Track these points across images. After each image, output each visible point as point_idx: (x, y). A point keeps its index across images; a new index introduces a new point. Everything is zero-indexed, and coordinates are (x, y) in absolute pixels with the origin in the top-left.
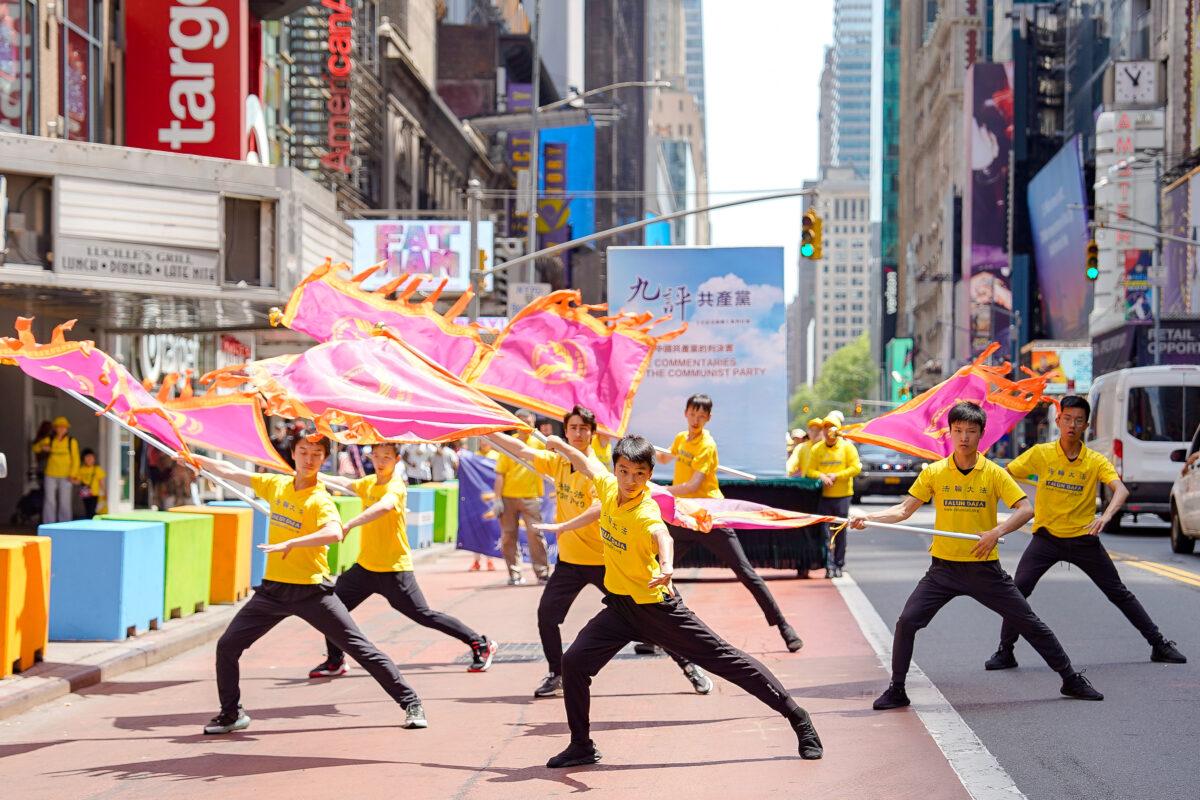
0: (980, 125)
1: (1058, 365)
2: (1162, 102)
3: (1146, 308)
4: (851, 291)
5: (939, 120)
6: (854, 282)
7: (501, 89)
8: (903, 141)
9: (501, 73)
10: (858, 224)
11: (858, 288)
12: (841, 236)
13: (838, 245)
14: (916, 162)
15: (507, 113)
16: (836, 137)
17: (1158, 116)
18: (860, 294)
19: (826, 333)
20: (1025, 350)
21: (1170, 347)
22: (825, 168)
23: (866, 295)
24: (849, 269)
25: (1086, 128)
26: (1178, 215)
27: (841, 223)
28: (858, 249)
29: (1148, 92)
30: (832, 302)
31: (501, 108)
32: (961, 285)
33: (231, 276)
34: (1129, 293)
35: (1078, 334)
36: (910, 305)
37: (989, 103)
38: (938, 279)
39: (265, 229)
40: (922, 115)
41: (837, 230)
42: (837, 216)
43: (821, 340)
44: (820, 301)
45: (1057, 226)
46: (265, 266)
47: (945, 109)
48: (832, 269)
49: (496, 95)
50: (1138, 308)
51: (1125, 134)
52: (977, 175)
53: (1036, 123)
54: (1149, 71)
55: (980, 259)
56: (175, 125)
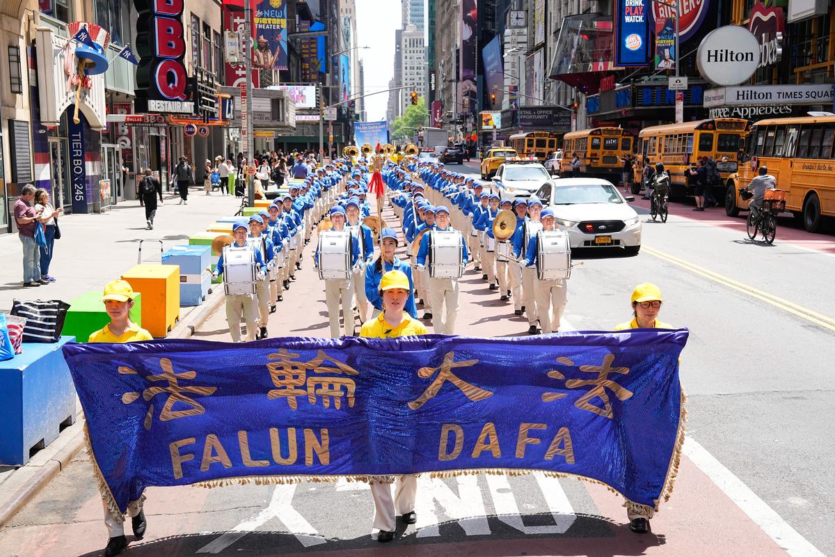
0: (465, 23)
1: (491, 119)
2: (526, 26)
3: (516, 105)
4: (417, 77)
5: (450, 16)
6: (417, 74)
7: (297, 23)
8: (437, 20)
9: (297, 16)
10: (419, 49)
11: (420, 76)
12: (412, 54)
13: (411, 58)
14: (442, 31)
15: (299, 32)
16: (409, 12)
17: (525, 30)
18: (420, 78)
19: (406, 95)
20: (480, 113)
21: (524, 117)
22: (405, 25)
23: (422, 79)
24: (415, 68)
25: (502, 32)
26: (531, 67)
27: (412, 49)
28: (419, 60)
29: (522, 23)
30: (409, 82)
31: (297, 31)
32: (459, 84)
33: (273, 119)
34: (510, 100)
35: (499, 108)
36: (441, 87)
37: (469, 14)
38: (451, 81)
39: (281, 106)
40: (444, 12)
41: (410, 52)
42: (410, 46)
43: (404, 97)
44: (404, 82)
45: (492, 66)
46: (281, 115)
47: (453, 12)
48: (408, 68)
49: (295, 24)
50: (513, 105)
51: (514, 37)
52: (464, 42)
53: (485, 26)
54: (522, 14)
55: (466, 74)
56: (240, 69)
